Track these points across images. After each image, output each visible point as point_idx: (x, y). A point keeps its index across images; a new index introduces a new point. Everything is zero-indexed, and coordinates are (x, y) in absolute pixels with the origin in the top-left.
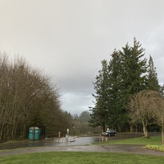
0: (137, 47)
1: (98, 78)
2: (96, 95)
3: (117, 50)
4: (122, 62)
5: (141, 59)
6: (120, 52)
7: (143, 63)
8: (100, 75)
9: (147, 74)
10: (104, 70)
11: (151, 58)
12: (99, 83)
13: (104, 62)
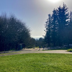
0: (65, 7)
1: (46, 22)
2: (46, 30)
3: (55, 9)
4: (57, 15)
5: (66, 13)
6: (57, 10)
7: (67, 15)
8: (48, 21)
9: (69, 20)
10: (49, 19)
11: (71, 12)
12: (47, 25)
13: (49, 15)
